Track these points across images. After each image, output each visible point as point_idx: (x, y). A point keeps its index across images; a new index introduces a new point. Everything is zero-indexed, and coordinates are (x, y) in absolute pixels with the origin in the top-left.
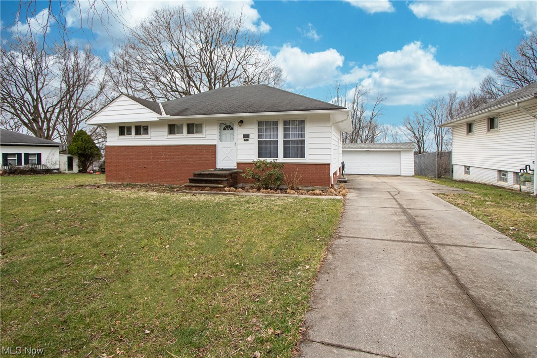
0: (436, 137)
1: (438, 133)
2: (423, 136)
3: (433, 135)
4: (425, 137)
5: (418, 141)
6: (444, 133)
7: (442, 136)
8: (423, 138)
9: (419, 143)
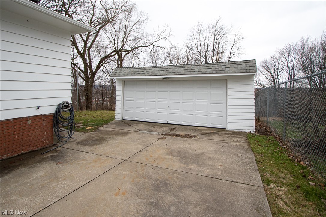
0: (289, 76)
1: (290, 72)
2: (278, 76)
3: (287, 74)
4: (279, 76)
5: (274, 79)
6: (296, 73)
7: (294, 75)
8: (278, 77)
9: (274, 81)
